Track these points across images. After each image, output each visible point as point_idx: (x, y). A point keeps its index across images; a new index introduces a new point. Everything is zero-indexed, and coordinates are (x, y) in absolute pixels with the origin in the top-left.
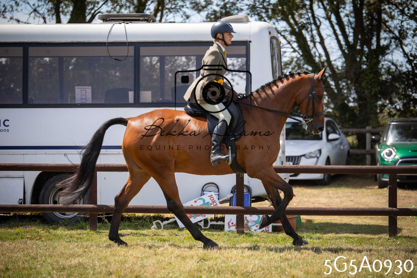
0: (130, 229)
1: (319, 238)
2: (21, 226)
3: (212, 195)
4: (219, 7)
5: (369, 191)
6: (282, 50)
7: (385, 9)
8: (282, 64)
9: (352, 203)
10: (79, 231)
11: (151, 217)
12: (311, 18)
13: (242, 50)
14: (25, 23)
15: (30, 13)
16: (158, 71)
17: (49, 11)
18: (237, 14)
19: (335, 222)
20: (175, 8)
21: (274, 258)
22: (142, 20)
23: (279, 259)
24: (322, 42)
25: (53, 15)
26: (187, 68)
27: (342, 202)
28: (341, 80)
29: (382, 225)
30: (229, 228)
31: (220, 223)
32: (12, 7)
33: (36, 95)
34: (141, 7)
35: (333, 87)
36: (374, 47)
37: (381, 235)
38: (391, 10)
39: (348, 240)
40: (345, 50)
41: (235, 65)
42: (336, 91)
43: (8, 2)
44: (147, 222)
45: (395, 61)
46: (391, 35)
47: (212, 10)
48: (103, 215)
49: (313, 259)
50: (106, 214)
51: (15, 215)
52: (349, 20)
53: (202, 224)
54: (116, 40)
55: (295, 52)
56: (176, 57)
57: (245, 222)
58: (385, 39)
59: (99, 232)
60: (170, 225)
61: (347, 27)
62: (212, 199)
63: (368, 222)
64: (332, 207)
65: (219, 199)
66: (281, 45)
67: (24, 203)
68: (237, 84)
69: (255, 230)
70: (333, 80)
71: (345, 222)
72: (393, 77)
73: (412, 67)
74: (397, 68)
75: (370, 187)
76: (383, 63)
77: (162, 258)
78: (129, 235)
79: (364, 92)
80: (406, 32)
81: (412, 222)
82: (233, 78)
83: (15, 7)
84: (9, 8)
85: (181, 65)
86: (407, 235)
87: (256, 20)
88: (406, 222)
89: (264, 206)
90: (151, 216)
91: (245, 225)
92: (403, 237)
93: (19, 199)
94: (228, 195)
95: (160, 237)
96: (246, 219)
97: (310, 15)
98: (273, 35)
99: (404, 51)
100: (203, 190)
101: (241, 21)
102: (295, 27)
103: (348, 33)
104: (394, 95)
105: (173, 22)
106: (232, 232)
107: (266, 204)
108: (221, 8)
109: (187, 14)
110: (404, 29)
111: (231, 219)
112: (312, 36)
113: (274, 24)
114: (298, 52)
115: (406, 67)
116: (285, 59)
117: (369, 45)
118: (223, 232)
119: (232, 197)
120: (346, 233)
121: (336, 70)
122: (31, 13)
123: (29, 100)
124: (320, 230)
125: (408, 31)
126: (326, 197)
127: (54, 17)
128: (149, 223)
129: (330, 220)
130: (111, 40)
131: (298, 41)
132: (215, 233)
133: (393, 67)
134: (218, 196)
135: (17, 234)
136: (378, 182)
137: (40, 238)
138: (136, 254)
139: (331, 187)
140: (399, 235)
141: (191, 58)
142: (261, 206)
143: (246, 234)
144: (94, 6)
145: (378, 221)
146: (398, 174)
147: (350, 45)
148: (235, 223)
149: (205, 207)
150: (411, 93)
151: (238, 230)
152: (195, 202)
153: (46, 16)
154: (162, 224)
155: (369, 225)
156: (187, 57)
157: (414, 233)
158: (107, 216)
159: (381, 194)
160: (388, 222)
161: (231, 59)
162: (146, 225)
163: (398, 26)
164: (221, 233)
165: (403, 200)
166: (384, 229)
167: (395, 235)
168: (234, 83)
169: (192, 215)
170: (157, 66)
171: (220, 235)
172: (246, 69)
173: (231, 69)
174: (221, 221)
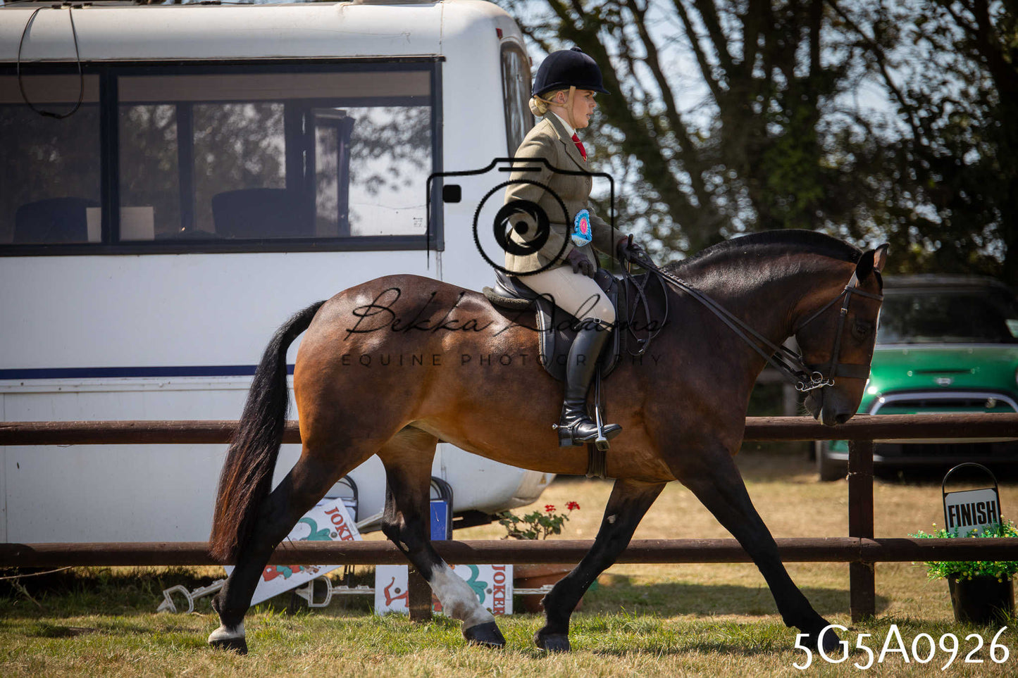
0: (94, 614)
1: (649, 630)
3: (337, 509)
5: (794, 488)
11: (160, 575)
13: (419, 83)
16: (174, 147)
19: (695, 581)
24: (652, 59)
26: (259, 137)
28: (707, 168)
29: (832, 587)
30: (388, 603)
31: (360, 590)
35: (686, 189)
36: (803, 71)
39: (733, 634)
40: (717, 81)
41: (401, 127)
42: (694, 201)
44: (146, 590)
45: (863, 113)
46: (852, 37)
48: (13, 574)
50: (22, 571)
53: (308, 595)
54: (45, 57)
56: (227, 107)
58: (835, 46)
61: (723, 16)
62: (337, 519)
64: (688, 537)
65: (356, 521)
68: (408, 183)
70: (686, 168)
71: (725, 583)
72: (861, 157)
73: (915, 129)
74: (869, 132)
75: (796, 479)
76: (828, 117)
79: (775, 203)
80: (895, 27)
81: (919, 578)
82: (396, 165)
85: (243, 128)
86: (905, 615)
88: (902, 579)
89: (490, 538)
90: (158, 573)
95: (185, 634)
98: (508, 40)
99: (889, 82)
102: (574, 16)
103: (726, 31)
104: (861, 210)
105: (214, 3)
106: (397, 615)
107: (495, 533)
110: (891, 18)
111: (393, 579)
112: (624, 43)
113: (512, 7)
115: (896, 129)
117: (789, 64)
118: (371, 618)
120: (729, 612)
121: (694, 140)
124: (653, 605)
125: (900, 24)
126: (669, 511)
128: (152, 595)
129: (681, 575)
130: (30, 56)
132: (347, 620)
133: (857, 129)
134: (354, 512)
136: (819, 463)
140: (880, 617)
141: (270, 109)
142: (481, 539)
143: (439, 621)
145: (819, 578)
146: (876, 441)
147: (732, 65)
148: (404, 588)
149: (316, 543)
150: (910, 204)
151: (415, 608)
154: (191, 597)
156: (258, 104)
157: (924, 610)
158: (24, 577)
159: (827, 499)
160: (849, 579)
161: (389, 111)
162: (144, 599)
163: (871, 8)
164: (365, 620)
165: (891, 514)
166: (837, 600)
167: (868, 617)
168: (399, 182)
169: (280, 568)
170: (172, 132)
171: (361, 625)
172: (432, 138)
173: (388, 140)
174: (364, 584)
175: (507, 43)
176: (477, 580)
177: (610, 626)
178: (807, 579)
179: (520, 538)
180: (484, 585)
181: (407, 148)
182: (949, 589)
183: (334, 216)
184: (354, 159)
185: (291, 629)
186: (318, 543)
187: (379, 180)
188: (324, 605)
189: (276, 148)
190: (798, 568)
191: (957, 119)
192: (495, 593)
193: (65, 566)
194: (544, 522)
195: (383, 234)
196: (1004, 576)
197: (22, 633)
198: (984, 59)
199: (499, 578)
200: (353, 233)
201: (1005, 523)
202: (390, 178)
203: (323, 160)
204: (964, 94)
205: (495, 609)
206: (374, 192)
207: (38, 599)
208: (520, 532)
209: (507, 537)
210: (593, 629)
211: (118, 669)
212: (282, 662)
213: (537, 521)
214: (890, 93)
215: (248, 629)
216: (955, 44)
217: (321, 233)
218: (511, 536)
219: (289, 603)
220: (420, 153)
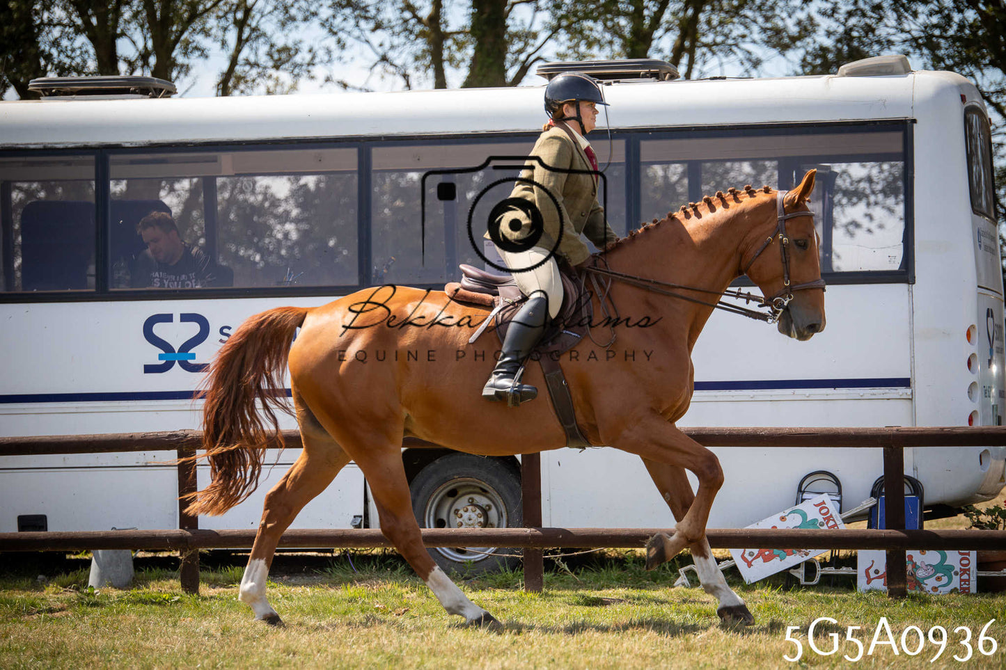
0: (623, 587)
2: (360, 581)
3: (823, 503)
4: (833, 38)
6: (995, 139)
8: (996, 175)
10: (499, 593)
13: (894, 142)
14: (361, 89)
15: (372, 64)
16: (684, 198)
17: (417, 58)
18: (878, 54)
20: (723, 43)
22: (645, 76)
25: (428, 67)
30: (868, 582)
31: (844, 571)
32: (329, 52)
33: (390, 263)
34: (639, 42)
41: (875, 179)
43: (321, 41)
44: (664, 568)
47: (817, 46)
48: (556, 553)
50: (562, 551)
51: (344, 556)
53: (800, 574)
56: (728, 164)
57: (909, 568)
59: (546, 594)
62: (824, 511)
65: (840, 512)
66: (992, 128)
67: (367, 526)
68: (881, 227)
69: (935, 589)
77: (704, 658)
78: (621, 601)
82: (870, 211)
83: (336, 52)
84: (321, 54)
85: (740, 182)
87: (925, 67)
89: (955, 528)
91: (908, 577)
93: (355, 517)
94: (864, 503)
95: (698, 606)
96: (912, 561)
98: (970, 104)
100: (800, 490)
101: (889, 70)
105: (720, 78)
106: (877, 592)
107: (960, 524)
108: (839, 41)
109: (754, 57)
111: (873, 561)
113: (972, 75)
118: (854, 594)
119: (875, 506)
122: (376, 64)
123: (374, 276)
127: (431, 73)
128: (670, 572)
132: (834, 596)
134: (839, 505)
135: (352, 600)
137: (405, 611)
138: (639, 649)
141: (764, 165)
142: (947, 529)
143: (913, 598)
144: (526, 44)
148: (883, 570)
149: (807, 530)
151: (892, 587)
152: (783, 519)
153: (410, 71)
156: (754, 162)
158: (566, 556)
161: (864, 166)
162: (663, 576)
164: (850, 596)
168: (873, 226)
169: (776, 551)
170: (682, 186)
171: (846, 601)
172: (904, 187)
173: (864, 189)
174: (847, 566)
175: (970, 106)
176: (945, 564)
179: (982, 528)
180: (951, 568)
181: (880, 197)
184: (836, 207)
185: (787, 602)
187: (857, 225)
192: (961, 575)
193: (597, 547)
194: (1004, 514)
195: (861, 270)
197: (564, 602)
199: (965, 562)
200: (835, 270)
202: (865, 223)
205: (961, 588)
207: (577, 574)
208: (982, 523)
209: (971, 527)
213: (997, 514)
215: (751, 602)
218: (975, 526)
219: (784, 581)
220: (891, 201)
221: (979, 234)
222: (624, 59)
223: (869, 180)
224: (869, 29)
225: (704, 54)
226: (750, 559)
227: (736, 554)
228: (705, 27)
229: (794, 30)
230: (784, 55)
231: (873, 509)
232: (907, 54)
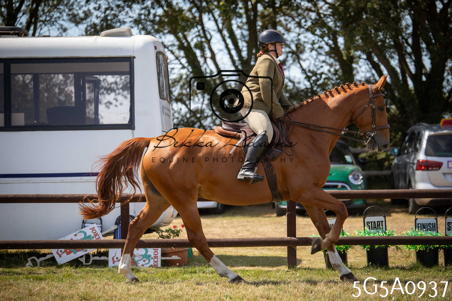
1: (212, 273)
3: (94, 228)
4: (99, 19)
5: (267, 219)
6: (170, 66)
7: (280, 21)
8: (170, 82)
9: (248, 233)
11: (26, 253)
12: (201, 32)
13: (125, 66)
16: (32, 91)
18: (119, 27)
19: (229, 254)
20: (49, 20)
21: (163, 295)
22: (12, 34)
23: (169, 296)
24: (213, 57)
26: (65, 87)
27: (237, 232)
29: (280, 256)
30: (113, 263)
31: (103, 258)
34: (11, 19)
37: (280, 268)
38: (287, 22)
39: (244, 274)
40: (238, 66)
41: (118, 83)
44: (21, 258)
45: (292, 78)
46: (288, 50)
47: (92, 22)
49: (206, 295)
52: (242, 33)
53: (83, 260)
55: (184, 68)
56: (52, 75)
60: (47, 262)
61: (240, 41)
62: (94, 231)
63: (266, 253)
64: (227, 237)
65: (101, 232)
66: (168, 61)
68: (121, 104)
69: (143, 265)
71: (241, 254)
72: (291, 94)
73: (311, 84)
74: (294, 85)
75: (267, 215)
78: (1, 274)
80: (303, 46)
82: (116, 97)
85: (58, 83)
86: (307, 266)
87: (140, 33)
88: (306, 252)
89: (152, 238)
90: (26, 251)
92: (303, 269)
94: (112, 228)
95: (36, 275)
97: (200, 27)
98: (159, 50)
99: (301, 66)
100: (84, 222)
101: (123, 34)
102: (184, 41)
103: (241, 48)
105: (47, 36)
106: (117, 267)
107: (154, 237)
108: (102, 21)
109: (64, 27)
110: (302, 42)
111: (116, 254)
112: (203, 52)
113: (160, 37)
114: (188, 69)
115: (304, 84)
116: (173, 77)
118: (107, 269)
119: (117, 229)
120: (242, 265)
125: (305, 45)
126: (220, 227)
128: (24, 260)
129: (224, 252)
131: (187, 56)
132: (98, 269)
133: (290, 84)
134: (100, 229)
136: (276, 210)
139: (225, 216)
141: (68, 76)
142: (149, 239)
143: (133, 270)
145: (276, 252)
147: (243, 60)
148: (120, 257)
152: (76, 235)
154: (38, 261)
155: (266, 257)
156: (64, 74)
157: (315, 264)
159: (279, 223)
160: (287, 253)
161: (114, 77)
162: (20, 262)
163: (295, 39)
164: (105, 269)
165: (303, 228)
166: (282, 261)
167: (294, 267)
168: (118, 104)
169: (72, 250)
170: (31, 85)
171: (103, 272)
172: (130, 87)
173: (114, 88)
174: (104, 256)
175: (159, 51)
176: (147, 254)
177: (197, 271)
178: (272, 253)
179: (164, 238)
180: (150, 256)
181: (121, 91)
182: (324, 256)
183: (93, 116)
184: (101, 95)
185: (77, 273)
186: (87, 241)
187: (110, 103)
188: (89, 264)
189: (71, 91)
190: (268, 249)
191: (326, 81)
192: (154, 259)
194: (173, 232)
195: (112, 123)
196: (344, 251)
198: (336, 58)
199: (156, 253)
200: (101, 123)
201: (344, 231)
202: (114, 102)
203: (89, 95)
204: (329, 71)
205: (154, 265)
206: (108, 107)
208: (163, 236)
210: (191, 272)
211: (11, 288)
212: (73, 286)
213: (170, 232)
214: (302, 70)
216: (326, 53)
217: (88, 123)
218: (161, 237)
219: (76, 263)
220: (126, 93)
221: (163, 108)
222: (4, 26)
223: (116, 83)
224: (115, 16)
225: (41, 25)
226: (60, 253)
227: (54, 251)
228: (42, 13)
229: (82, 15)
230: (77, 27)
231: (116, 230)
232: (132, 27)
